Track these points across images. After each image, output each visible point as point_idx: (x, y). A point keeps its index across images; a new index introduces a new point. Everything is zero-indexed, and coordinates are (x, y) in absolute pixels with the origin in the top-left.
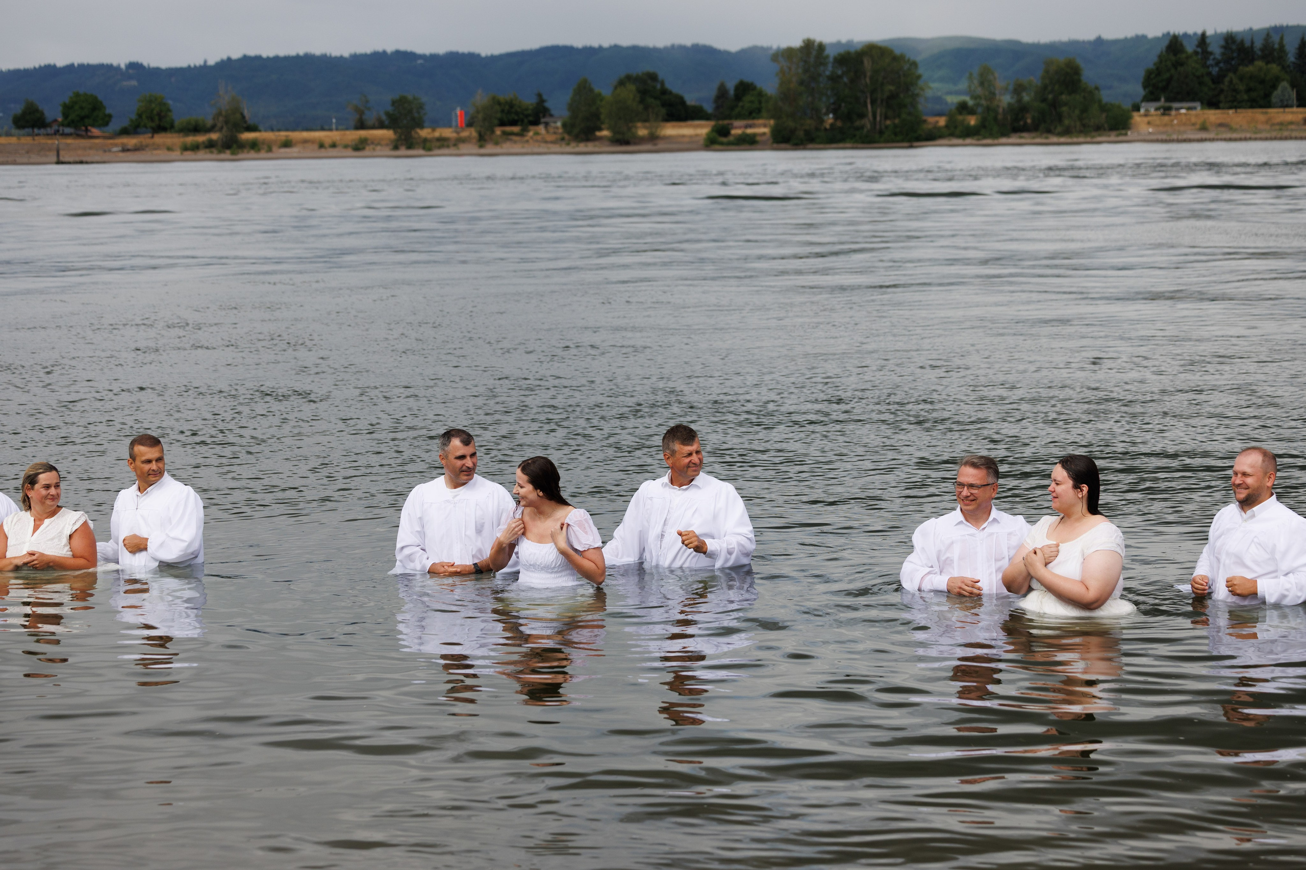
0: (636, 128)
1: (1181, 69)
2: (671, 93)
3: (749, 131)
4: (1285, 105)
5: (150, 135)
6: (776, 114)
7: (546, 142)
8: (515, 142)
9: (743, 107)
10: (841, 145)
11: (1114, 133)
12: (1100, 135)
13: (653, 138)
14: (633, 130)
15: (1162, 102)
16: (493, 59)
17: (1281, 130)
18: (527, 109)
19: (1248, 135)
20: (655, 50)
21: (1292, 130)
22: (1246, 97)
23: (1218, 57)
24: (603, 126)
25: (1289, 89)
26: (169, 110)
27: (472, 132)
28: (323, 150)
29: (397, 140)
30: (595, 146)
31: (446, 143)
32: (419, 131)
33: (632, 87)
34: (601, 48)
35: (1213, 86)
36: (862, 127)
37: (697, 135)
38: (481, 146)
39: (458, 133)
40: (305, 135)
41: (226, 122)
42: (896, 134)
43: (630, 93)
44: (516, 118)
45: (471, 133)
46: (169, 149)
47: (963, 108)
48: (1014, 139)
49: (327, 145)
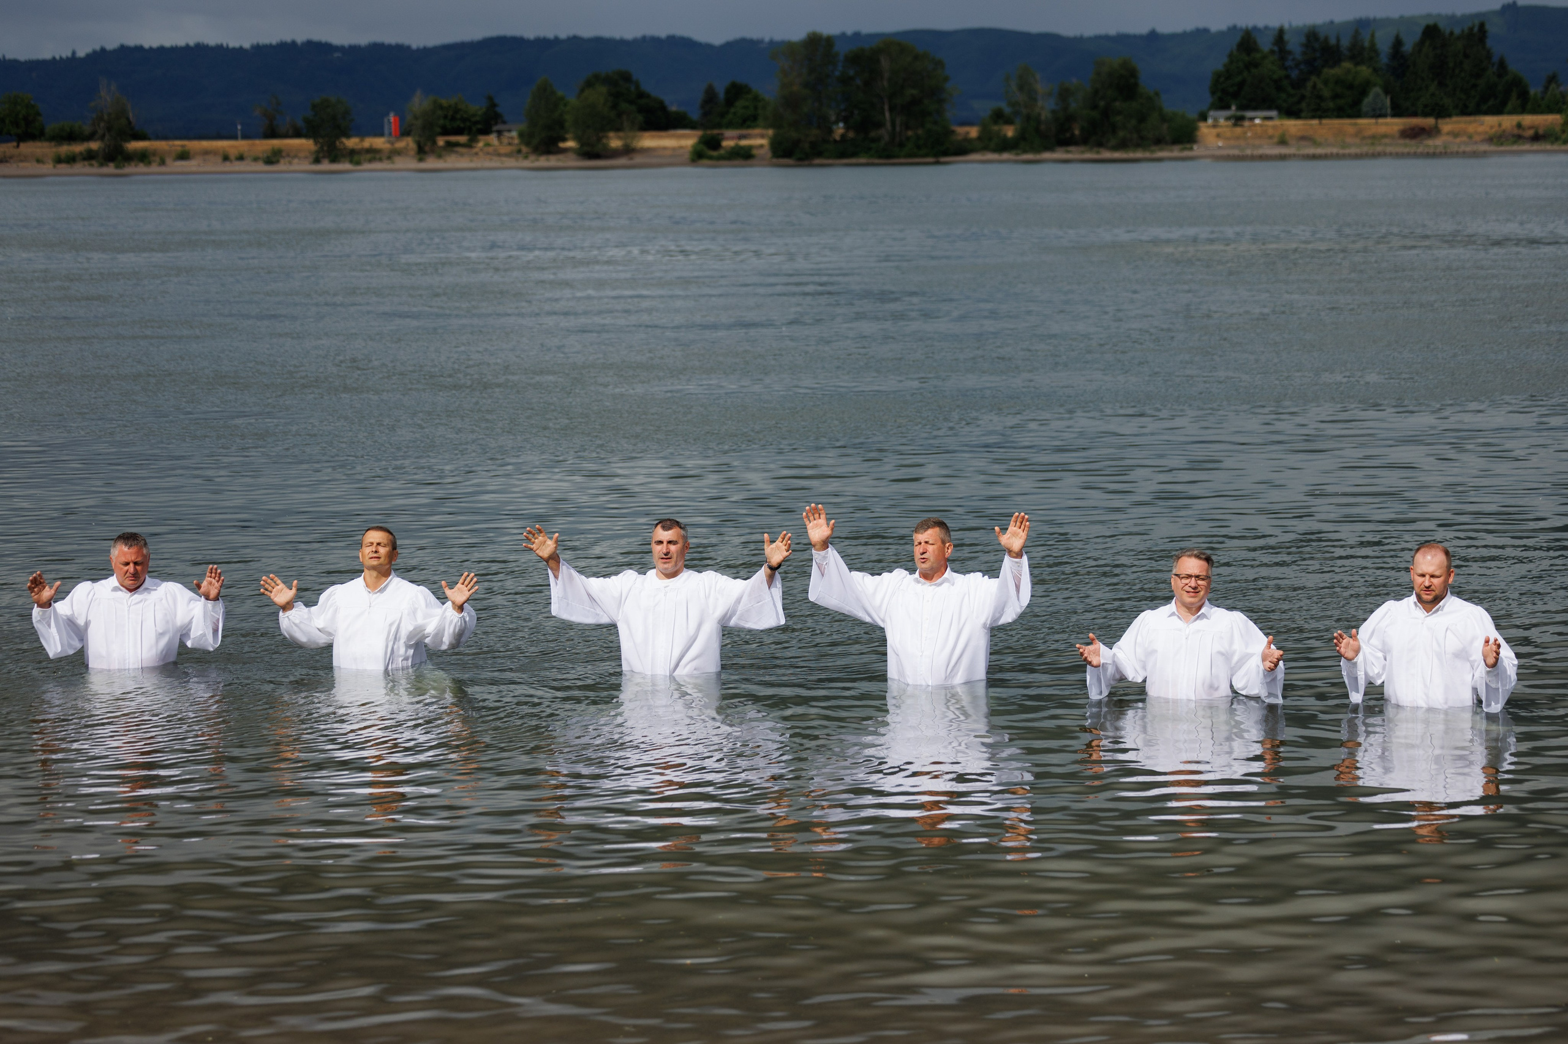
0: (607, 137)
1: (1254, 71)
2: (648, 96)
3: (744, 143)
4: (1377, 114)
5: (15, 144)
6: (776, 122)
7: (499, 155)
8: (462, 155)
9: (735, 113)
10: (854, 160)
11: (1177, 148)
12: (1161, 150)
13: (628, 151)
14: (604, 141)
15: (1233, 110)
16: (426, 52)
17: (1373, 144)
18: (474, 115)
19: (1335, 150)
20: (623, 42)
21: (1386, 145)
22: (1331, 105)
23: (1299, 57)
24: (568, 136)
25: (1383, 96)
26: (39, 114)
27: (409, 143)
28: (228, 163)
29: (317, 152)
30: (559, 160)
31: (378, 156)
32: (344, 140)
33: (603, 89)
34: (557, 41)
35: (1292, 91)
36: (877, 140)
37: (681, 147)
38: (421, 160)
39: (392, 144)
40: (205, 144)
41: (109, 129)
42: (919, 147)
43: (599, 95)
44: (462, 125)
45: (408, 145)
46: (38, 161)
47: (999, 117)
48: (1059, 154)
49: (232, 157)
